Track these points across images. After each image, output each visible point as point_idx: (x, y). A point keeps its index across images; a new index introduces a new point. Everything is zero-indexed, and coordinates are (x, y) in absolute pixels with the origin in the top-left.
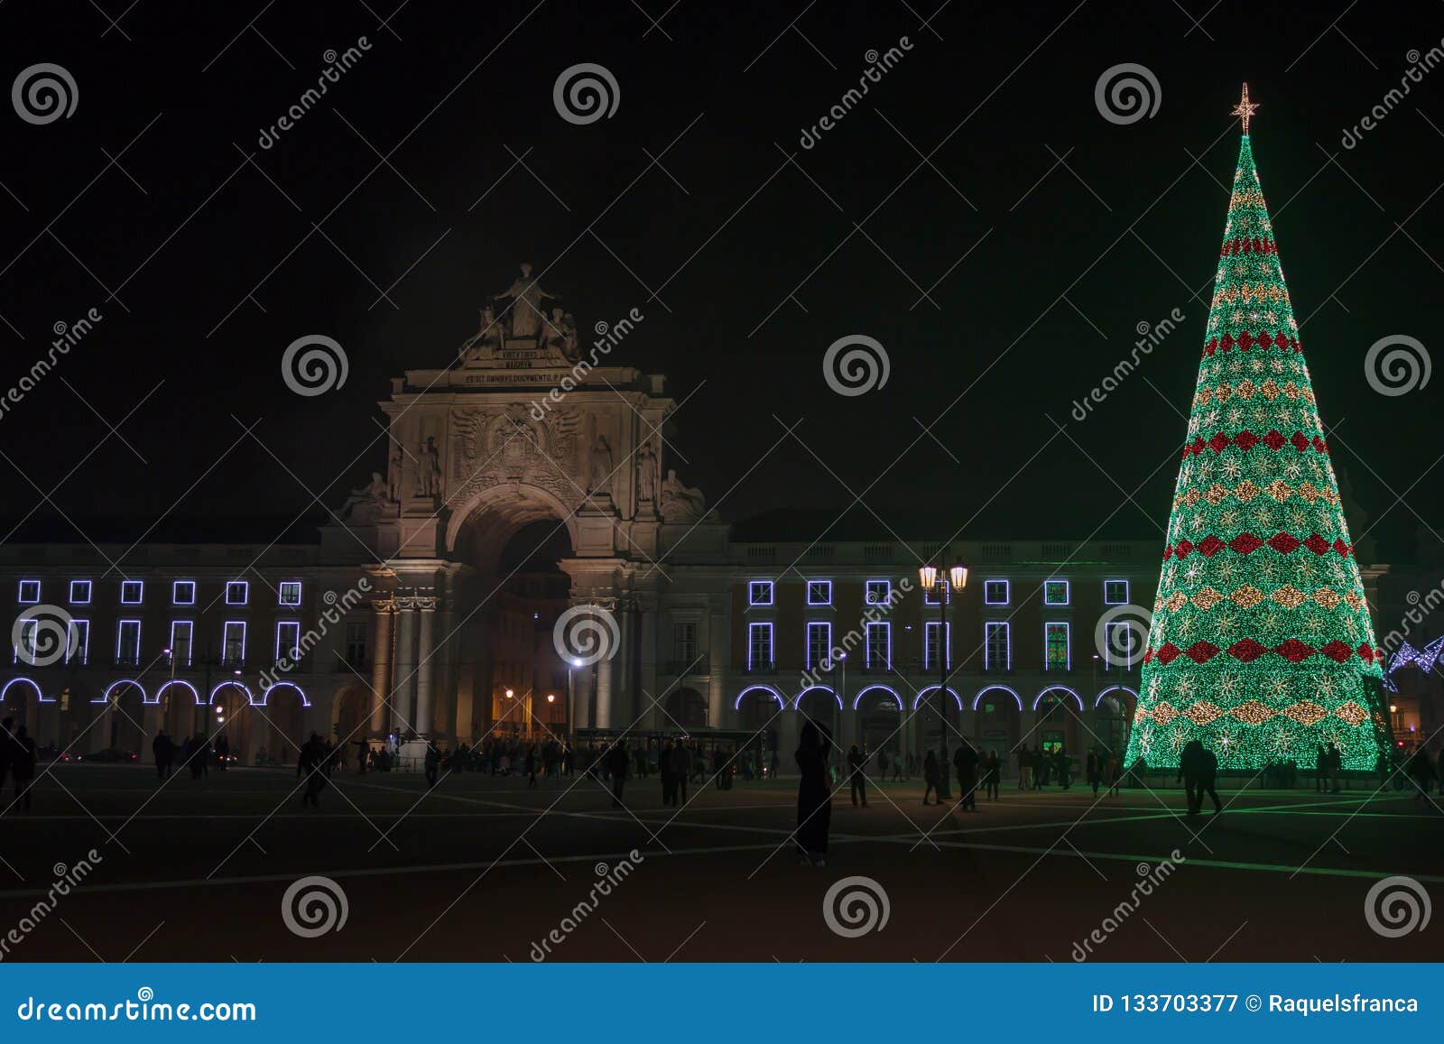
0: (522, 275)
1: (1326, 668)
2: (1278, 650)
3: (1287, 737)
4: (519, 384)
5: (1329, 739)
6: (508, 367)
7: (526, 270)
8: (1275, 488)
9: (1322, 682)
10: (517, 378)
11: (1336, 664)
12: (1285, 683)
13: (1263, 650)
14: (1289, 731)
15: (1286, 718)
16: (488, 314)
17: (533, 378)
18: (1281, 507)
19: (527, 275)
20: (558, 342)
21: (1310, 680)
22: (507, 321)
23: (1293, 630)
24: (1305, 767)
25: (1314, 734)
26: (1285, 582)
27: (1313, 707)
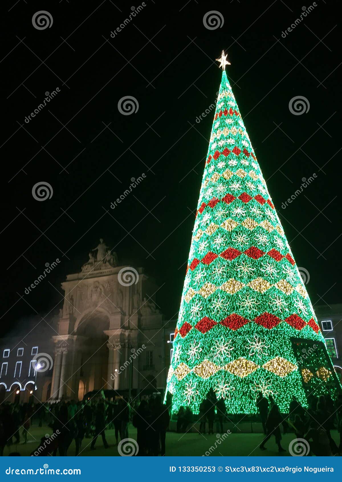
0: (100, 242)
1: (257, 332)
2: (223, 322)
3: (226, 387)
4: (97, 275)
5: (259, 388)
6: (95, 270)
7: (101, 240)
8: (227, 224)
9: (254, 343)
10: (98, 273)
11: (265, 329)
12: (227, 346)
13: (213, 324)
14: (228, 383)
15: (226, 372)
16: (90, 255)
17: (101, 273)
18: (230, 234)
19: (102, 242)
20: (109, 261)
21: (245, 342)
22: (95, 256)
23: (234, 308)
24: (239, 412)
25: (247, 384)
26: (230, 277)
27: (246, 363)
